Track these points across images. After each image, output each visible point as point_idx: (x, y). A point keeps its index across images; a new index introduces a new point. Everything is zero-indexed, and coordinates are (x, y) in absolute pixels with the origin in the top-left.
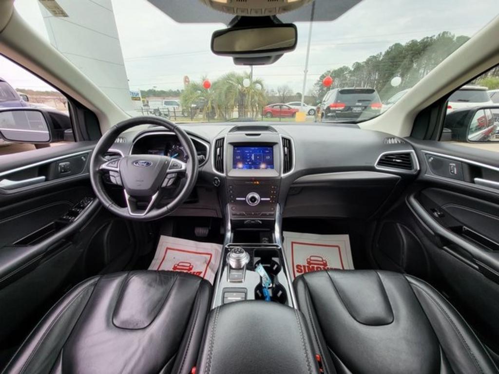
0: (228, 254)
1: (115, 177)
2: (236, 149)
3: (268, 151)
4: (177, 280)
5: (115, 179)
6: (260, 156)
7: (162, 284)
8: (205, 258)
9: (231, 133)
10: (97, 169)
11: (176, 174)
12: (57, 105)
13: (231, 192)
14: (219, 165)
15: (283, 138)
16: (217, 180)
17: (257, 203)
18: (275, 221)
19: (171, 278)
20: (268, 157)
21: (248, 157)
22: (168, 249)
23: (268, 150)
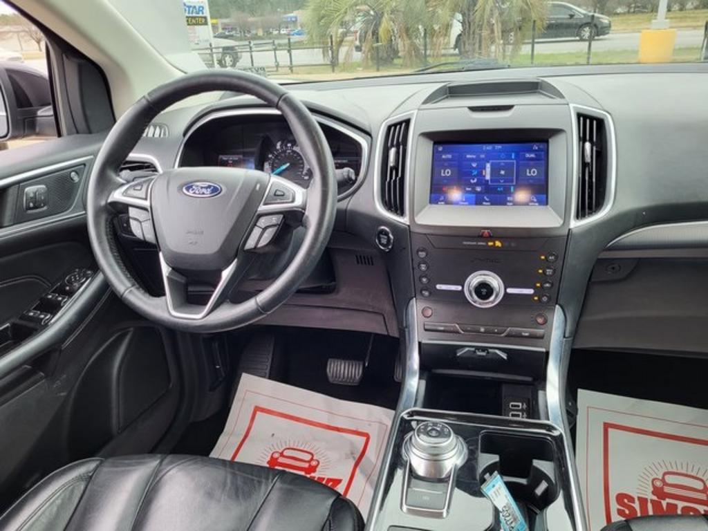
0: (407, 437)
1: (140, 222)
2: (440, 149)
3: (533, 156)
4: (273, 491)
5: (140, 228)
6: (508, 168)
7: (237, 496)
8: (352, 443)
9: (429, 105)
10: (103, 203)
11: (281, 216)
12: (24, 45)
13: (423, 267)
14: (394, 196)
15: (579, 115)
16: (386, 234)
17: (493, 301)
18: (547, 353)
19: (260, 482)
20: (533, 173)
21: (475, 173)
22: (258, 409)
23: (531, 151)
